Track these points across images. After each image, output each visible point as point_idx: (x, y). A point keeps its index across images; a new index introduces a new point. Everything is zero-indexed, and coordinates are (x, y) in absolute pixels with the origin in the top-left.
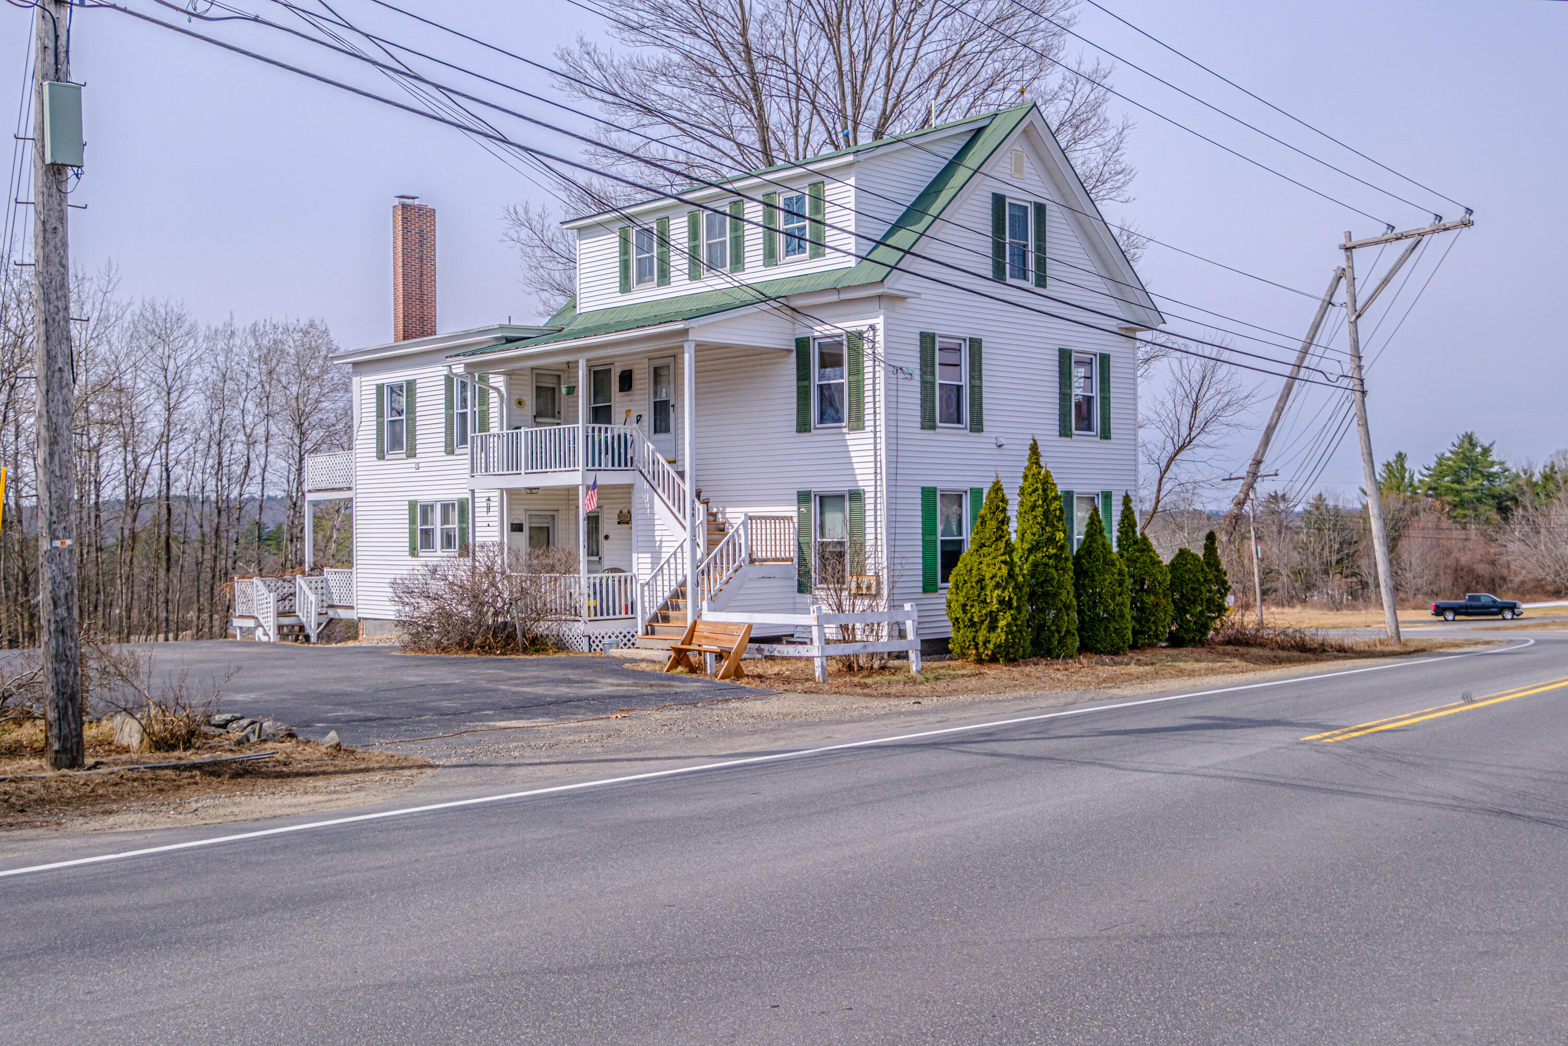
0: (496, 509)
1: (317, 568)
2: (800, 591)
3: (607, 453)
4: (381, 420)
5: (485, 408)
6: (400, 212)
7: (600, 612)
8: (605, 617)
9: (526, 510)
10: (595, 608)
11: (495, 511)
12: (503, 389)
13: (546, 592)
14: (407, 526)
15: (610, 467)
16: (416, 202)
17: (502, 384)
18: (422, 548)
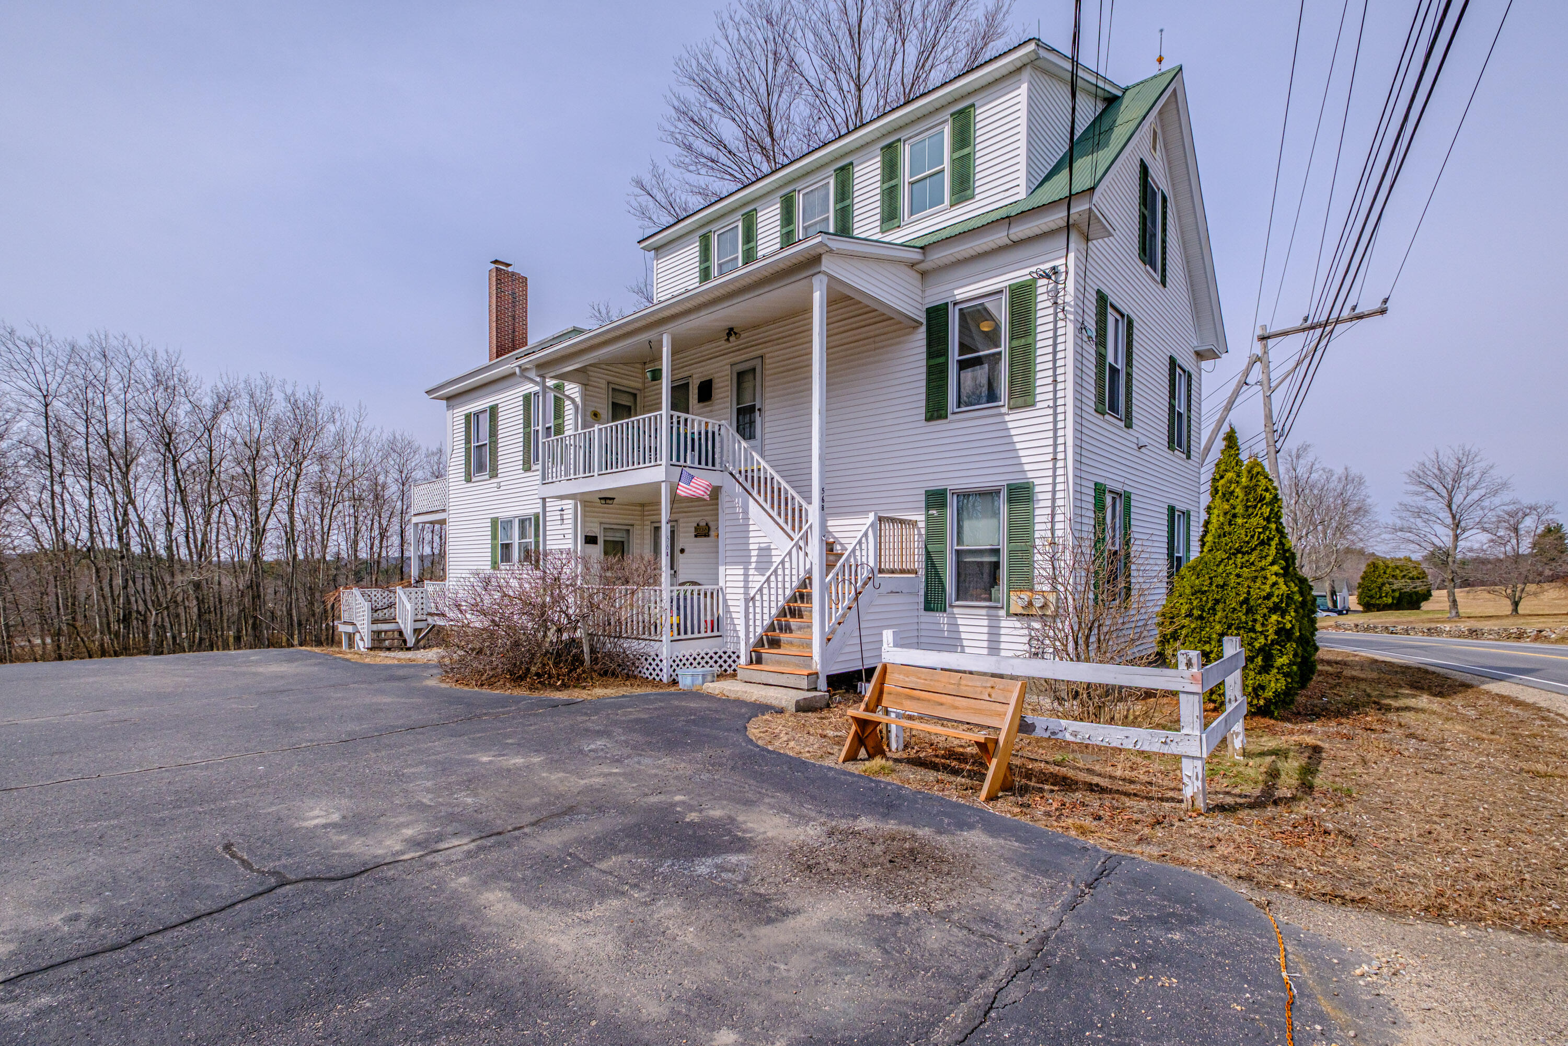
0: (570, 521)
1: (420, 581)
2: (928, 608)
3: (693, 450)
4: (468, 446)
5: (560, 421)
6: (494, 274)
7: (682, 631)
8: (689, 636)
9: (601, 523)
10: (678, 625)
11: (569, 523)
12: (578, 400)
13: (620, 608)
14: (490, 542)
15: (696, 465)
16: (510, 269)
17: (577, 394)
18: (502, 561)
